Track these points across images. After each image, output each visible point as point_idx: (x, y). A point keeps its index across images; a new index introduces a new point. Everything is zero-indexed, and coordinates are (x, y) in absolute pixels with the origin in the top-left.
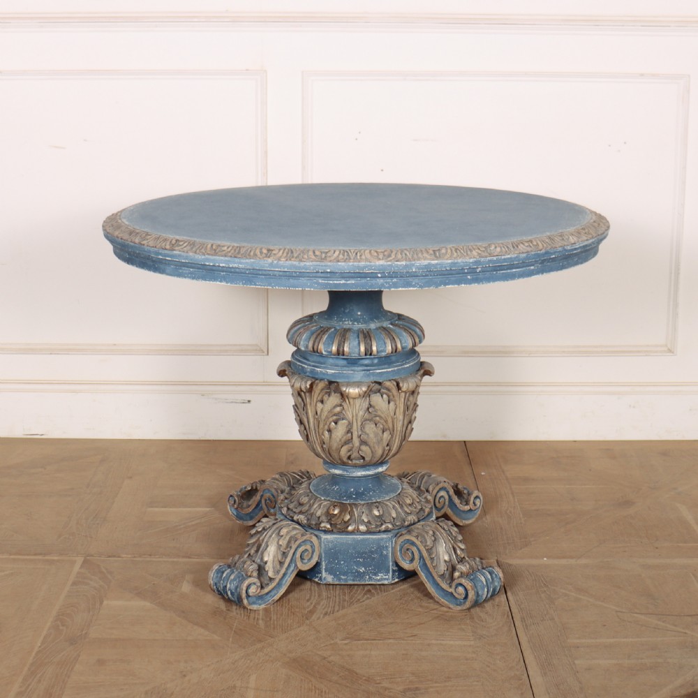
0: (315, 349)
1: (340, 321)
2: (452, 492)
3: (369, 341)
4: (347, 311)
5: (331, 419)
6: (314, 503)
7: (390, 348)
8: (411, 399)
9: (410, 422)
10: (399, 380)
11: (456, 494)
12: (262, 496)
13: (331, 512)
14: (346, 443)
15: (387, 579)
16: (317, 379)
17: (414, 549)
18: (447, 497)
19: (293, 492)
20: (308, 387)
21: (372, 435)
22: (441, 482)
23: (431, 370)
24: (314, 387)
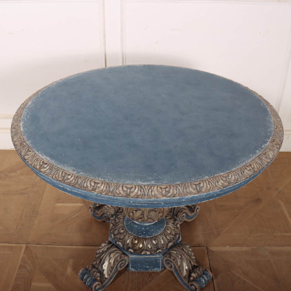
6: (126, 235)
12: (103, 214)
13: (134, 242)
14: (141, 218)
15: (159, 270)
17: (172, 264)
18: (185, 215)
22: (183, 211)
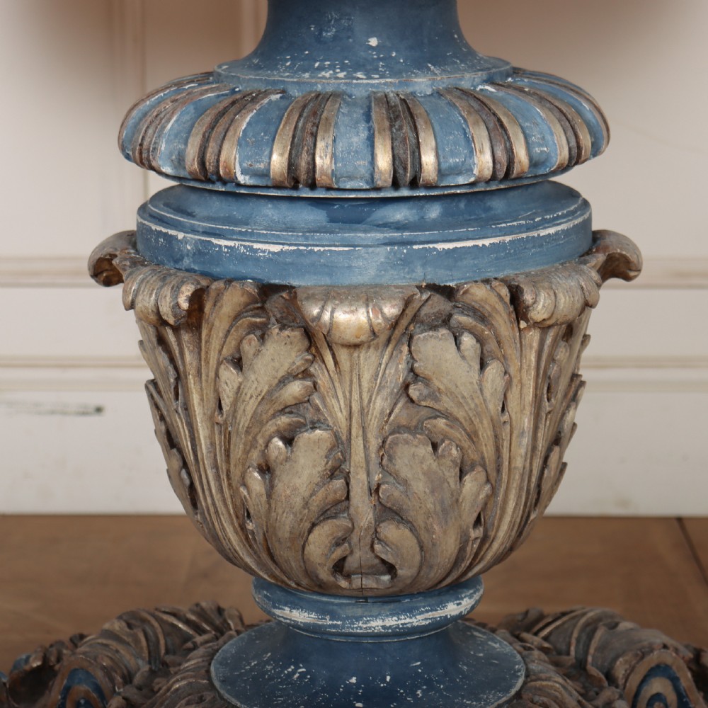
0: (210, 167)
1: (305, 71)
2: (686, 680)
3: (407, 129)
4: (328, 34)
5: (271, 427)
7: (487, 158)
8: (562, 354)
9: (557, 440)
10: (521, 281)
11: (699, 688)
12: (67, 691)
14: (327, 513)
16: (215, 278)
18: (671, 697)
19: (160, 683)
20: (185, 305)
21: (419, 486)
22: (652, 650)
23: (633, 258)
24: (207, 309)
